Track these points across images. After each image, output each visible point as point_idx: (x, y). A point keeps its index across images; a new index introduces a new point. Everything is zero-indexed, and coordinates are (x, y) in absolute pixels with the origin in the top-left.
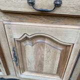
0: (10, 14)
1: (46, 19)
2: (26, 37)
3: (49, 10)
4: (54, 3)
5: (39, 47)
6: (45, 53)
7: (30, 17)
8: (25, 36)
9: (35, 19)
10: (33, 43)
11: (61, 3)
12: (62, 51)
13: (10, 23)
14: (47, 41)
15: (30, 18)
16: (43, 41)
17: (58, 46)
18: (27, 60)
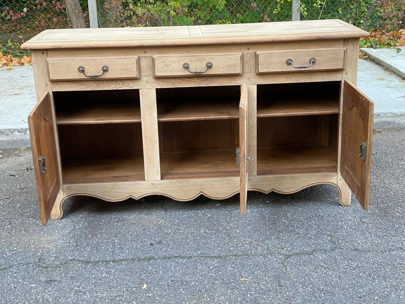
0: (162, 80)
1: (200, 81)
3: (203, 71)
4: (206, 65)
7: (184, 80)
9: (189, 82)
11: (212, 65)
15: (183, 82)
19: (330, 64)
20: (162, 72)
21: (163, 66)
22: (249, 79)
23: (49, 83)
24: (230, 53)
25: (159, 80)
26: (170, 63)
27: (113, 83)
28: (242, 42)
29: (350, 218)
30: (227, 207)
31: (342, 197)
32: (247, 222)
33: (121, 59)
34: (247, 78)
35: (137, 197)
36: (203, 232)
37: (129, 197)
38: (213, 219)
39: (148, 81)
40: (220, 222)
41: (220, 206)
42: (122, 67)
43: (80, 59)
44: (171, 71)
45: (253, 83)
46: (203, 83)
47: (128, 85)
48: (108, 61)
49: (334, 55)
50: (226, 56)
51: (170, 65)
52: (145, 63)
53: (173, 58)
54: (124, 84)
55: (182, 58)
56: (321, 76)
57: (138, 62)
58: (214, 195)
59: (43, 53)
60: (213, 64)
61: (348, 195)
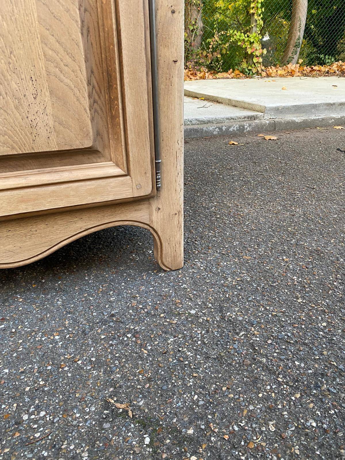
61: (177, 246)
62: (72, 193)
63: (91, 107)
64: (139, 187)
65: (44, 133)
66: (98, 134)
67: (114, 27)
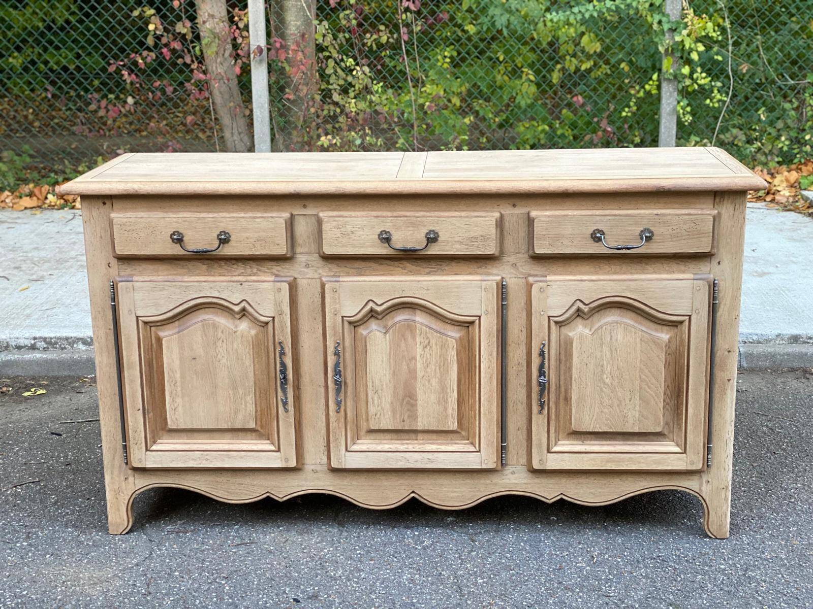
0: (338, 262)
1: (414, 267)
2: (372, 310)
3: (418, 248)
4: (426, 237)
5: (403, 336)
6: (419, 351)
7: (381, 264)
8: (368, 308)
9: (392, 268)
10: (385, 327)
11: (438, 236)
12: (460, 341)
13: (337, 279)
14: (420, 318)
15: (380, 267)
16: (412, 318)
17: (448, 327)
18: (370, 384)
19: (683, 241)
20: (336, 246)
21: (339, 235)
22: (514, 265)
23: (114, 262)
24: (476, 214)
25: (330, 261)
26: (353, 230)
27: (240, 264)
28: (500, 191)
29: (723, 567)
30: (468, 526)
31: (710, 519)
32: (503, 563)
33: (254, 218)
34: (511, 263)
35: (281, 496)
36: (406, 580)
37: (265, 496)
38: (434, 550)
39: (310, 263)
40: (447, 559)
41: (453, 521)
42: (256, 235)
43: (175, 216)
44: (354, 246)
45: (522, 273)
46: (419, 270)
47: (268, 269)
48: (230, 221)
49: (693, 224)
50: (467, 219)
51: (352, 232)
52: (303, 228)
53: (360, 219)
54: (261, 268)
55: (376, 220)
56: (665, 266)
57: (291, 224)
58: (440, 500)
59: (104, 204)
60: (440, 234)
61: (723, 516)
62: (642, 461)
63: (664, 407)
64: (692, 463)
65: (631, 420)
66: (667, 424)
67: (686, 364)
